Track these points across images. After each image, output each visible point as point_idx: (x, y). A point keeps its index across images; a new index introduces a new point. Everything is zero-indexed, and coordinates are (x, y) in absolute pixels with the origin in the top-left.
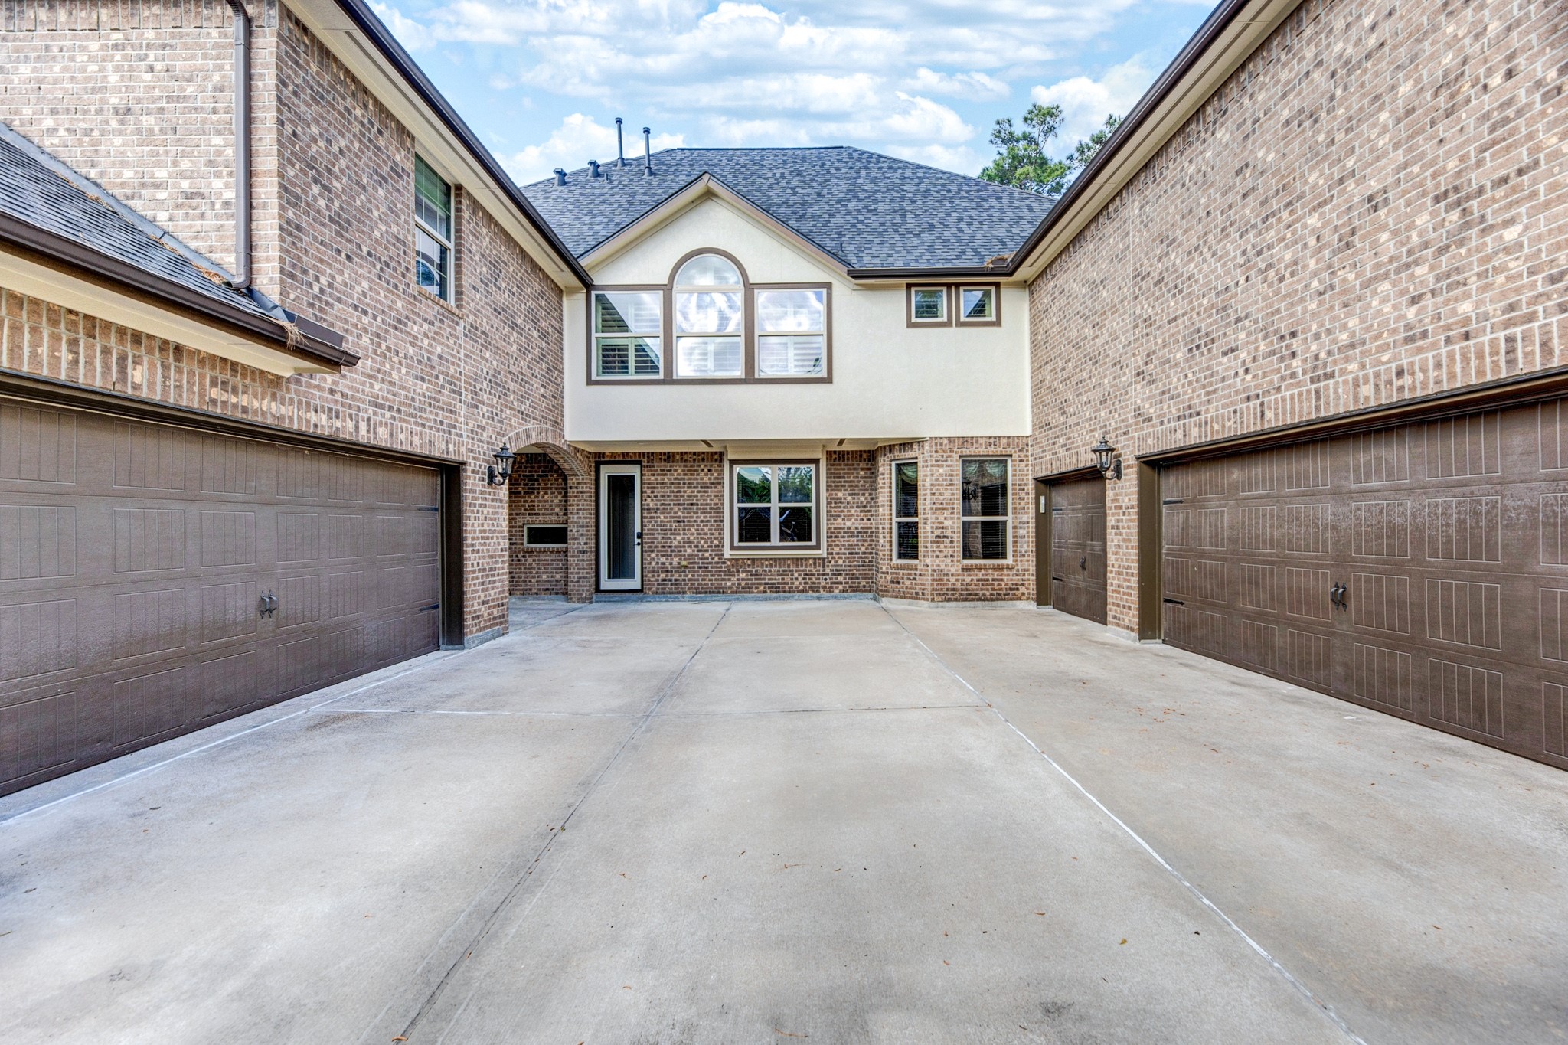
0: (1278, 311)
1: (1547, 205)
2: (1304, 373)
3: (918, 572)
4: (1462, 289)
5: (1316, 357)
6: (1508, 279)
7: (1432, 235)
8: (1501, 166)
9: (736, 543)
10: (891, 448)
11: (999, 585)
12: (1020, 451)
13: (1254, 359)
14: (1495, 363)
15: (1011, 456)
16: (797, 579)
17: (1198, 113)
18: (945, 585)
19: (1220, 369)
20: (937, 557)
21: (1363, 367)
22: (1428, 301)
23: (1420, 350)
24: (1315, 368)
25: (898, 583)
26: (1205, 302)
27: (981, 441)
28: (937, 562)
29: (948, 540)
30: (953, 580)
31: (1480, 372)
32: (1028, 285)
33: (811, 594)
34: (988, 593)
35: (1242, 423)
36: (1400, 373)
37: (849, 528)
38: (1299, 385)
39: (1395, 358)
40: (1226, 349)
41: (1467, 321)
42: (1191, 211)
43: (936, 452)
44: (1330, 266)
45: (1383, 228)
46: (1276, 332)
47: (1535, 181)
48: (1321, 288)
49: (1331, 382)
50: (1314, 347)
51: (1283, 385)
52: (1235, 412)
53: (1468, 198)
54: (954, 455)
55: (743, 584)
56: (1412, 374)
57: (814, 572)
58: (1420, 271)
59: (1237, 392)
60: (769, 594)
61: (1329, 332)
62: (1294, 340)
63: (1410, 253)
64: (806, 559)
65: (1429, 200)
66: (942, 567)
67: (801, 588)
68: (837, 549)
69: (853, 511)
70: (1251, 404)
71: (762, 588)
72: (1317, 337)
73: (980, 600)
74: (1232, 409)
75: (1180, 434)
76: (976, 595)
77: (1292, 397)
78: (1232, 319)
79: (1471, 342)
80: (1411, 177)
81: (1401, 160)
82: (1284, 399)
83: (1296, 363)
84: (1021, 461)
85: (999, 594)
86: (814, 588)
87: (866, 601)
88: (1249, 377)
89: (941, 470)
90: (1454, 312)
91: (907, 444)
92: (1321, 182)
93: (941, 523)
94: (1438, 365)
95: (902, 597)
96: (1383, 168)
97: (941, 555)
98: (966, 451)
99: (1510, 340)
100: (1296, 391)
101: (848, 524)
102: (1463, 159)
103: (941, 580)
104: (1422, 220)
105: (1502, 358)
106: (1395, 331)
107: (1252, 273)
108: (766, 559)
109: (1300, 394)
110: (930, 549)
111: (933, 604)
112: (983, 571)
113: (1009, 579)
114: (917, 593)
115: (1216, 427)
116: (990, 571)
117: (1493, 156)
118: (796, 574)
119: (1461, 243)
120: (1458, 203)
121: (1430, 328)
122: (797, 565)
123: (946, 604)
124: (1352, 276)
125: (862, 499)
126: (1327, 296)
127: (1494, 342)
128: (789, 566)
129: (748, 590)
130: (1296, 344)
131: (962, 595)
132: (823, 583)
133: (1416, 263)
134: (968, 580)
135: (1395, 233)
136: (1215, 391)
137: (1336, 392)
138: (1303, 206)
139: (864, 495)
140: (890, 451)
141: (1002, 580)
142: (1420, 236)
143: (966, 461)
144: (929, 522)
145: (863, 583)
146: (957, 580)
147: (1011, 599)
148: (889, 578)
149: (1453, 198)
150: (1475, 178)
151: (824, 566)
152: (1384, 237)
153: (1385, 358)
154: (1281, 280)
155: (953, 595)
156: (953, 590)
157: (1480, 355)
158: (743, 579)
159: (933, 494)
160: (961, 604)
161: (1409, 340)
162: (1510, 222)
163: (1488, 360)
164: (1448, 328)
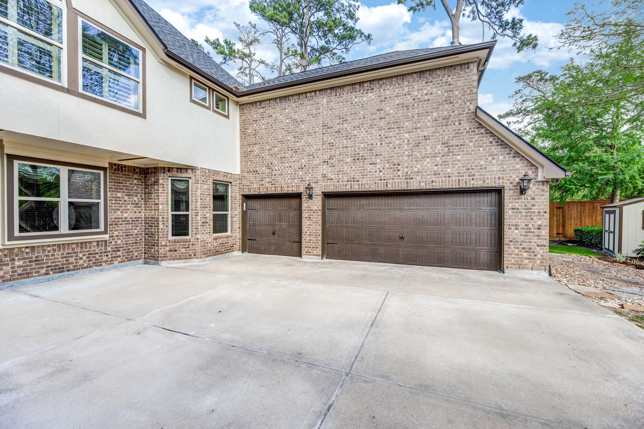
0: (393, 157)
1: (466, 154)
2: (403, 176)
3: (191, 243)
4: (448, 166)
5: (407, 173)
6: (458, 167)
7: (440, 151)
8: (457, 142)
9: (17, 233)
10: (170, 170)
11: (227, 245)
12: (235, 181)
13: (383, 168)
14: (456, 184)
15: (231, 183)
16: (81, 259)
17: (361, 83)
18: (207, 248)
19: (369, 168)
20: (203, 233)
21: (422, 178)
22: (440, 166)
23: (438, 177)
24: (406, 176)
25: (176, 251)
26: (362, 145)
27: (221, 174)
28: (203, 237)
29: (208, 224)
30: (210, 245)
31: (452, 185)
32: (241, 106)
33: (95, 268)
34: (223, 250)
35: (378, 187)
36: (432, 182)
37: (126, 218)
38: (401, 179)
39: (431, 178)
40: (371, 163)
41: (449, 173)
42: (355, 114)
43: (203, 176)
44: (412, 150)
45: (428, 145)
46: (392, 162)
47: (464, 148)
48: (409, 155)
49: (412, 180)
50: (406, 170)
51: (395, 178)
52: (375, 183)
53: (450, 146)
54: (210, 179)
55: (20, 271)
56: (436, 183)
57: (97, 251)
58: (438, 159)
59: (376, 177)
60: (52, 275)
61: (411, 167)
62: (399, 166)
63: (435, 154)
64: (90, 242)
65: (441, 143)
66: (205, 239)
67: (85, 265)
68: (116, 233)
69: (129, 207)
70: (382, 182)
71: (43, 271)
72: (407, 167)
73: (220, 254)
74: (374, 182)
75: (349, 187)
76: (219, 251)
77: (398, 182)
78: (375, 154)
79: (450, 178)
80: (436, 136)
81: (434, 131)
82: (395, 182)
83: (399, 173)
84: (235, 186)
85: (227, 250)
86: (98, 264)
87: (138, 266)
88: (381, 173)
89: (205, 187)
90: (446, 171)
91: (182, 169)
92: (409, 126)
93: (205, 215)
94: (442, 182)
95: (178, 259)
96: (429, 131)
97: (205, 232)
98: (216, 178)
99: (459, 180)
100: (400, 181)
101: (125, 215)
102: (449, 137)
103: (205, 246)
104: (439, 147)
105: (457, 183)
106: (431, 171)
107: (383, 143)
108: (49, 246)
109: (401, 182)
110: (199, 230)
111: (200, 260)
112: (221, 240)
113: (231, 242)
114: (190, 255)
115: (366, 186)
116: (224, 239)
117: (456, 139)
118: (81, 255)
119: (448, 156)
120: (447, 147)
121: (440, 173)
122: (82, 248)
123: (207, 259)
124: (418, 154)
125: (135, 198)
126: (411, 157)
127: (455, 179)
128: (73, 249)
129: (26, 275)
130: (399, 167)
131: (213, 252)
132: (105, 258)
133: (437, 157)
134: (216, 244)
135: (431, 148)
136: (366, 175)
137: (413, 183)
138: (403, 130)
139: (136, 196)
140: (169, 171)
141: (228, 243)
142: (438, 150)
143: (215, 183)
144: (199, 215)
145: (136, 254)
146: (211, 245)
147: (231, 252)
148: (167, 248)
149: (446, 145)
150: (451, 143)
151: (106, 246)
152: (428, 147)
153: (428, 177)
154: (395, 148)
155: (210, 253)
156: (210, 250)
157: (452, 182)
158: (19, 267)
159: (201, 199)
160: (213, 257)
161: (435, 174)
162: (459, 155)
163: (454, 183)
164: (445, 174)
